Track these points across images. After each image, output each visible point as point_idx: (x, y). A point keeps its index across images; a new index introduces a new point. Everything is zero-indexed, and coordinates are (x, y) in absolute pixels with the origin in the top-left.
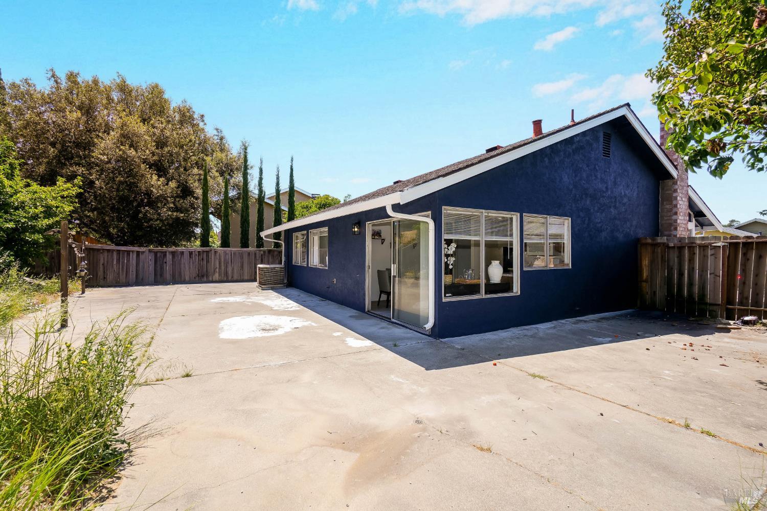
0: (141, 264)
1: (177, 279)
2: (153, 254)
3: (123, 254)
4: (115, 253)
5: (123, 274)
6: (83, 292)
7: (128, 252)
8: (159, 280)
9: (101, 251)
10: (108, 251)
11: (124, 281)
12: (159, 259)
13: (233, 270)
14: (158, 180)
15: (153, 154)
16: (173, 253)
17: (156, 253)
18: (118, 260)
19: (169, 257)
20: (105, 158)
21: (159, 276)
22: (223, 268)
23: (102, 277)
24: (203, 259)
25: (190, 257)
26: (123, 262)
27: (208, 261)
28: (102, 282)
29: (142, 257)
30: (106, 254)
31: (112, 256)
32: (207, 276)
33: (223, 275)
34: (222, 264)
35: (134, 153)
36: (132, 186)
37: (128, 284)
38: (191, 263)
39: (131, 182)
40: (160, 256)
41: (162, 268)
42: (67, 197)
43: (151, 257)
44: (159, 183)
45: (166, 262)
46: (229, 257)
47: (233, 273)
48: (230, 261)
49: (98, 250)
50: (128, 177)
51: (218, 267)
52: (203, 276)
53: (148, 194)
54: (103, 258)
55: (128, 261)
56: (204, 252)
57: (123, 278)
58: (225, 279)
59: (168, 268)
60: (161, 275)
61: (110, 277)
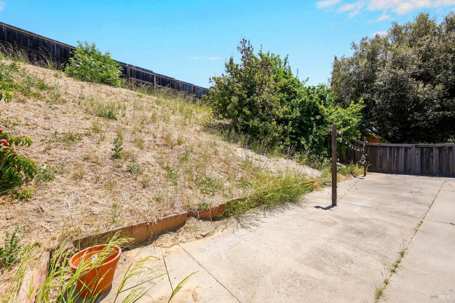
0: (408, 158)
1: (445, 173)
3: (394, 150)
4: (388, 149)
5: (394, 164)
6: (365, 175)
7: (398, 148)
8: (425, 172)
9: (378, 147)
10: (383, 147)
11: (395, 169)
12: (425, 154)
14: (424, 87)
15: (420, 67)
16: (440, 148)
17: (422, 149)
18: (390, 154)
19: (436, 152)
20: (382, 83)
21: (425, 168)
23: (379, 166)
26: (394, 155)
28: (379, 169)
29: (409, 152)
30: (382, 149)
31: (386, 150)
35: (403, 72)
36: (402, 99)
37: (397, 172)
39: (401, 96)
40: (427, 151)
41: (428, 161)
42: (356, 112)
43: (418, 151)
44: (425, 89)
45: (432, 157)
49: (377, 147)
50: (398, 92)
53: (416, 100)
54: (379, 152)
55: (398, 154)
57: (394, 167)
59: (434, 161)
60: (427, 168)
61: (385, 166)
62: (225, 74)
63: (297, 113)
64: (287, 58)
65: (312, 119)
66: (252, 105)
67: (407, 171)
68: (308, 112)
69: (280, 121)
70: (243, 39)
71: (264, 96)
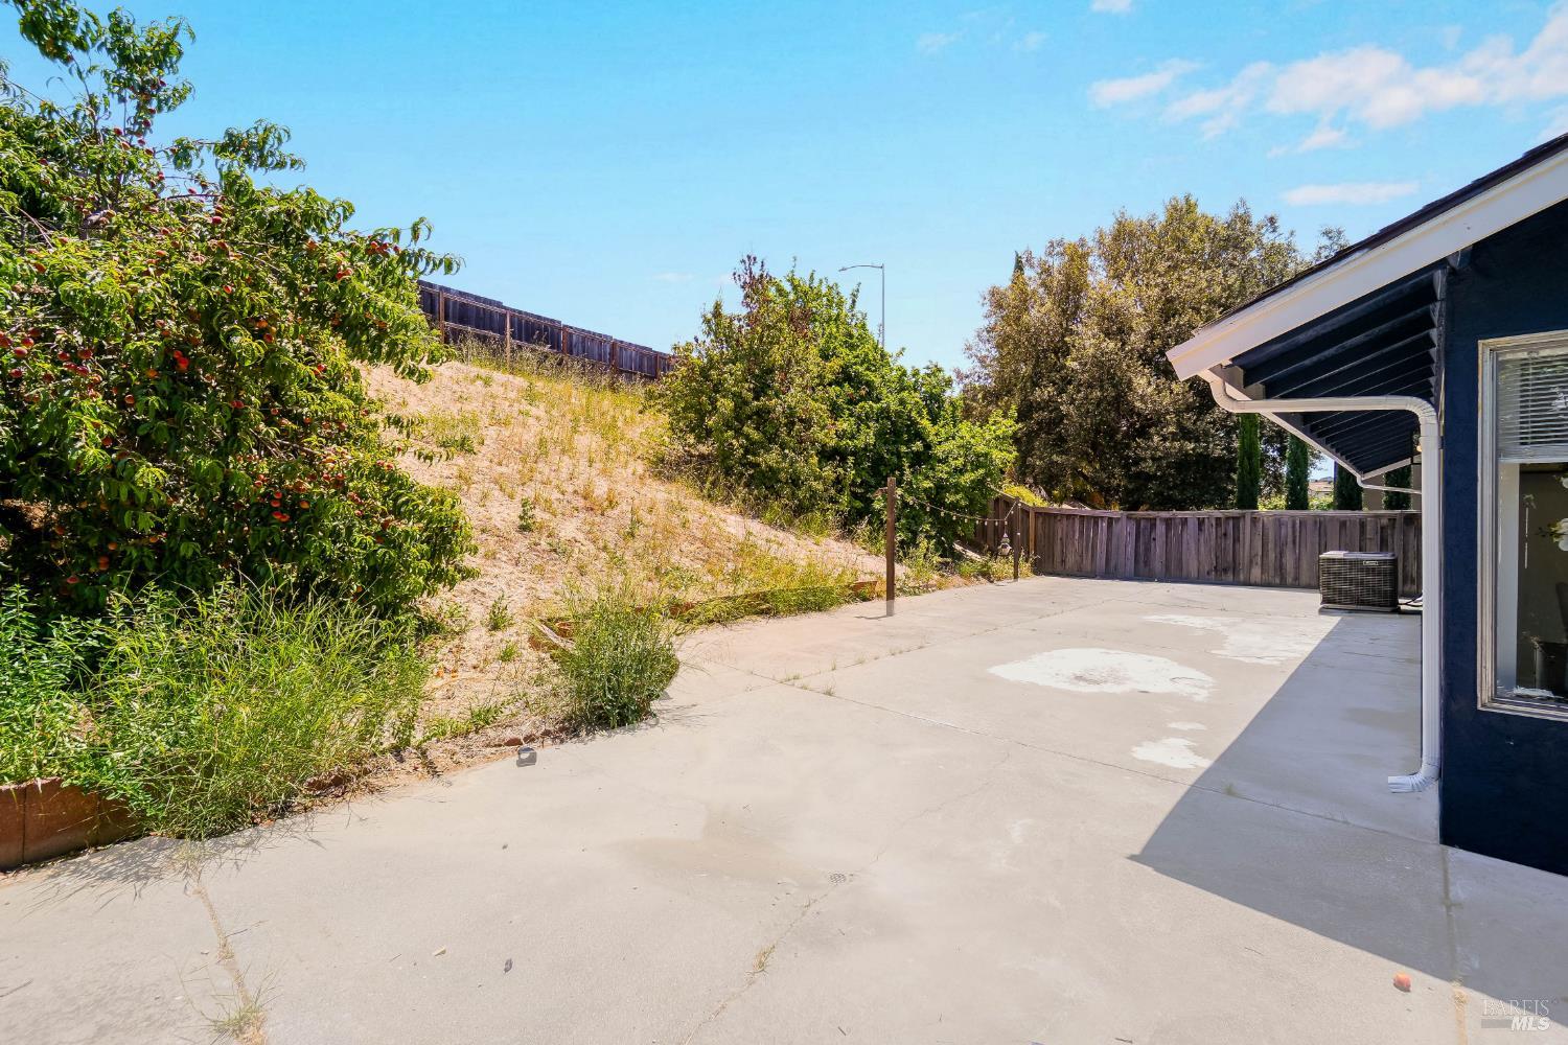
0: (1114, 541)
1: (1174, 573)
2: (1133, 522)
3: (1088, 523)
4: (1077, 521)
5: (1087, 556)
7: (1096, 519)
8: (1142, 572)
9: (1059, 518)
10: (1069, 517)
11: (1089, 568)
12: (1144, 532)
13: (1298, 560)
16: (1168, 522)
17: (1138, 521)
18: (1081, 532)
19: (1161, 528)
20: (1078, 365)
21: (1142, 564)
22: (1272, 556)
23: (1059, 560)
24: (1225, 535)
25: (1200, 529)
26: (1088, 536)
27: (1236, 540)
28: (1059, 567)
29: (1116, 528)
30: (1065, 521)
31: (1074, 523)
32: (1235, 571)
33: (1272, 572)
34: (1271, 546)
38: (1202, 541)
40: (1145, 528)
41: (1148, 550)
43: (1131, 527)
44: (1150, 389)
45: (1154, 539)
46: (1287, 531)
47: (1298, 567)
48: (1290, 539)
51: (1260, 553)
52: (1225, 571)
54: (1061, 528)
55: (1096, 534)
56: (1228, 518)
57: (1087, 563)
58: (1278, 581)
59: (1158, 549)
60: (1146, 563)
61: (1071, 560)
62: (702, 338)
63: (867, 437)
64: (858, 291)
65: (903, 449)
66: (762, 417)
67: (1110, 573)
68: (896, 433)
69: (828, 455)
70: (749, 257)
71: (793, 396)
